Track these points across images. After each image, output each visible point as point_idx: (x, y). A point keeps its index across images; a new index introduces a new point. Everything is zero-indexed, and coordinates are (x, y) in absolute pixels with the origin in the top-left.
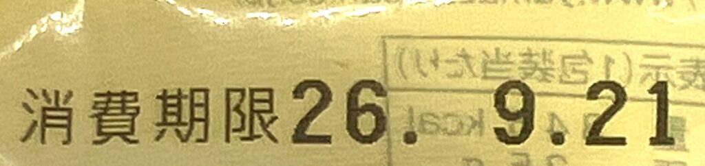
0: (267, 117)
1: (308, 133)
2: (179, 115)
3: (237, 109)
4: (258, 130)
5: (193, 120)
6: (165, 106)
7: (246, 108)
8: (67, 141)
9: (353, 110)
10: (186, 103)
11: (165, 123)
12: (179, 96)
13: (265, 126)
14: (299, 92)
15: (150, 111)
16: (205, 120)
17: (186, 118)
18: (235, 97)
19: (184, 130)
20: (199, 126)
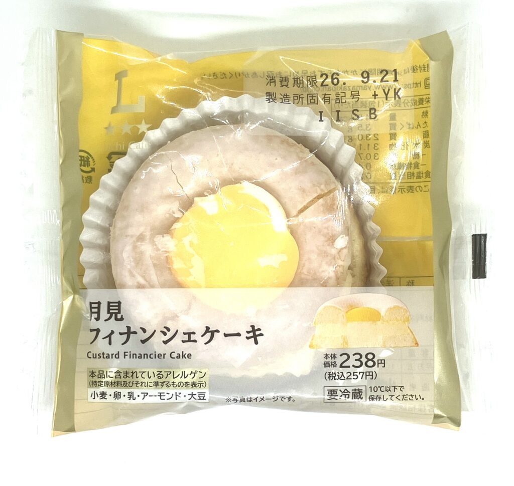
0: (315, 82)
1: (324, 84)
2: (297, 82)
3: (309, 80)
4: (313, 84)
5: (300, 83)
6: (294, 81)
7: (311, 80)
8: (275, 86)
9: (333, 79)
10: (298, 80)
11: (294, 84)
12: (297, 79)
13: (315, 84)
14: (321, 76)
15: (291, 81)
16: (303, 83)
17: (299, 83)
18: (309, 78)
19: (298, 85)
20: (301, 84)
